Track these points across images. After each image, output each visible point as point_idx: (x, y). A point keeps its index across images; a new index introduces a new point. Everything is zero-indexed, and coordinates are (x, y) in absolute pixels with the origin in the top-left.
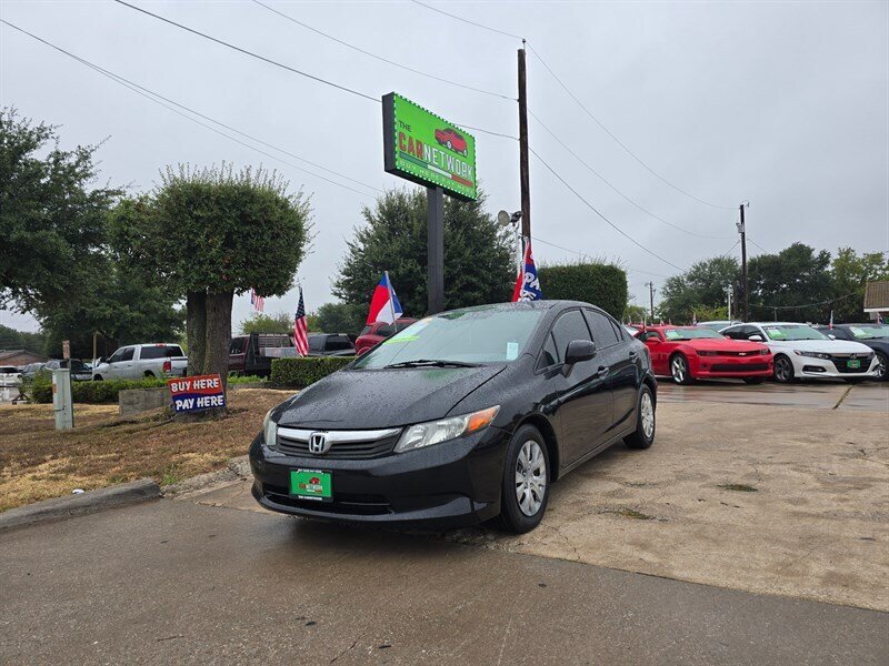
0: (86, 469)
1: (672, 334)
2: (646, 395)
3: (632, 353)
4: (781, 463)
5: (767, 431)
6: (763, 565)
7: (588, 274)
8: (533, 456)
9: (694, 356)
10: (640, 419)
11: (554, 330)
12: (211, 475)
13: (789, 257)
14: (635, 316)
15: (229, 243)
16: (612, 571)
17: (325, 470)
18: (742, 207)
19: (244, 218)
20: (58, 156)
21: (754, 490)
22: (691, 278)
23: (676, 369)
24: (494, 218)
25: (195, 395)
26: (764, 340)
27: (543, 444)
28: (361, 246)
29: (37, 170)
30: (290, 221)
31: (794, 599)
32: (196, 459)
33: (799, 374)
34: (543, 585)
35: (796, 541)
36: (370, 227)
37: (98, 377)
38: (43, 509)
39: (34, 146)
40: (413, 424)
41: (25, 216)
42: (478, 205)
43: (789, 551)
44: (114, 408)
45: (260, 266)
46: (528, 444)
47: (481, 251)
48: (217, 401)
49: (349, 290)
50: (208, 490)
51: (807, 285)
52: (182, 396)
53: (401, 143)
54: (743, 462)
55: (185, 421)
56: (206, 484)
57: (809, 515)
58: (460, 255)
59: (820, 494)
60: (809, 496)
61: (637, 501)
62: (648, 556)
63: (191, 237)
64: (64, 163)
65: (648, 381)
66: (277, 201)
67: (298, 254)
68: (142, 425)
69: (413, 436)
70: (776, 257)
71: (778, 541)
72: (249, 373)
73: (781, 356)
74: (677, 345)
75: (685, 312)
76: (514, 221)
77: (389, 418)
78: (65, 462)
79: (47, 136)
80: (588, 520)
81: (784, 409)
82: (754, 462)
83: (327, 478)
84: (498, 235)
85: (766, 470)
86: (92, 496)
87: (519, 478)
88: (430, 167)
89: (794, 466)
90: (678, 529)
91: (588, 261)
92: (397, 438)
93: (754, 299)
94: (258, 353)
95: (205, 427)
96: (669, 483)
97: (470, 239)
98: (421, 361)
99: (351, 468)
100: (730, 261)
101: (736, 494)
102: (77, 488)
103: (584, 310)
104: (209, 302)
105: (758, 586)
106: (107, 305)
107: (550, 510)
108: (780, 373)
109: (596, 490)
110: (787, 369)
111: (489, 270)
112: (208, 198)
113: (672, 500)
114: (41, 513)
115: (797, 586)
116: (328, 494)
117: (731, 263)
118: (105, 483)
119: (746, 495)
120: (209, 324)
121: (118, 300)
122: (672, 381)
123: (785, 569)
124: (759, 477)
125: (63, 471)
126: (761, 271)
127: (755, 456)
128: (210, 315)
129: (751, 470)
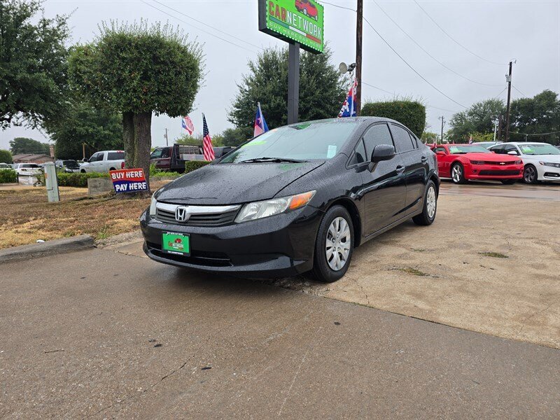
0: (51, 226)
1: (454, 149)
2: (431, 188)
3: (423, 158)
4: (527, 238)
5: (516, 215)
6: (510, 315)
7: (399, 108)
8: (341, 228)
9: (468, 164)
10: (425, 205)
11: (364, 137)
12: (131, 234)
13: (540, 100)
14: (429, 139)
15: (145, 77)
16: (392, 315)
17: (185, 234)
18: (511, 63)
19: (155, 59)
20: (45, 23)
21: (506, 257)
22: (470, 114)
23: (455, 173)
24: (336, 69)
25: (128, 181)
26: (519, 154)
27: (350, 220)
28: (247, 88)
29: (30, 31)
30: (188, 63)
31: (536, 345)
32: (123, 223)
33: (541, 178)
34: (337, 324)
35: (537, 297)
36: (253, 75)
37: (83, 171)
38: (13, 252)
39: (29, 15)
40: (249, 203)
41: (25, 63)
42: (326, 59)
43: (531, 305)
44: (85, 190)
45: (168, 94)
46: (337, 220)
47: (327, 91)
48: (142, 186)
49: (239, 117)
50: (127, 243)
51: (551, 119)
52: (120, 182)
53: (270, 9)
54: (498, 237)
55: (123, 198)
56: (127, 239)
57: (548, 278)
58: (312, 94)
59: (557, 262)
60: (548, 263)
61: (417, 262)
62: (421, 304)
63: (119, 72)
64: (49, 27)
65: (434, 178)
66: (179, 48)
67: (195, 87)
68: (95, 200)
69: (249, 212)
70: (530, 100)
71: (523, 296)
72: (172, 170)
73: (530, 165)
74: (457, 157)
75: (464, 137)
76: (350, 70)
77: (232, 198)
78: (40, 222)
79: (37, 8)
80: (379, 275)
81: (530, 201)
82: (506, 237)
83: (186, 239)
84: (339, 81)
85: (516, 243)
86: (47, 245)
87: (329, 244)
88: (290, 27)
89: (537, 241)
90: (446, 284)
91: (400, 99)
92: (237, 212)
93: (513, 128)
94: (179, 157)
95: (134, 203)
96: (442, 250)
97: (320, 84)
98: (264, 158)
99: (202, 232)
100: (498, 102)
101: (492, 259)
102: (40, 240)
103: (389, 124)
104: (135, 119)
105: (506, 333)
106: (89, 126)
107: (353, 266)
108: (527, 177)
109: (388, 253)
110: (533, 174)
111: (332, 105)
112: (130, 44)
113: (443, 263)
114: (11, 255)
115: (538, 333)
116: (187, 251)
117: (499, 104)
118: (59, 236)
119: (500, 260)
120: (136, 135)
121: (96, 123)
122: (452, 181)
123: (529, 320)
124: (510, 247)
125: (36, 228)
126: (519, 109)
127: (508, 232)
128: (137, 129)
129: (504, 242)
